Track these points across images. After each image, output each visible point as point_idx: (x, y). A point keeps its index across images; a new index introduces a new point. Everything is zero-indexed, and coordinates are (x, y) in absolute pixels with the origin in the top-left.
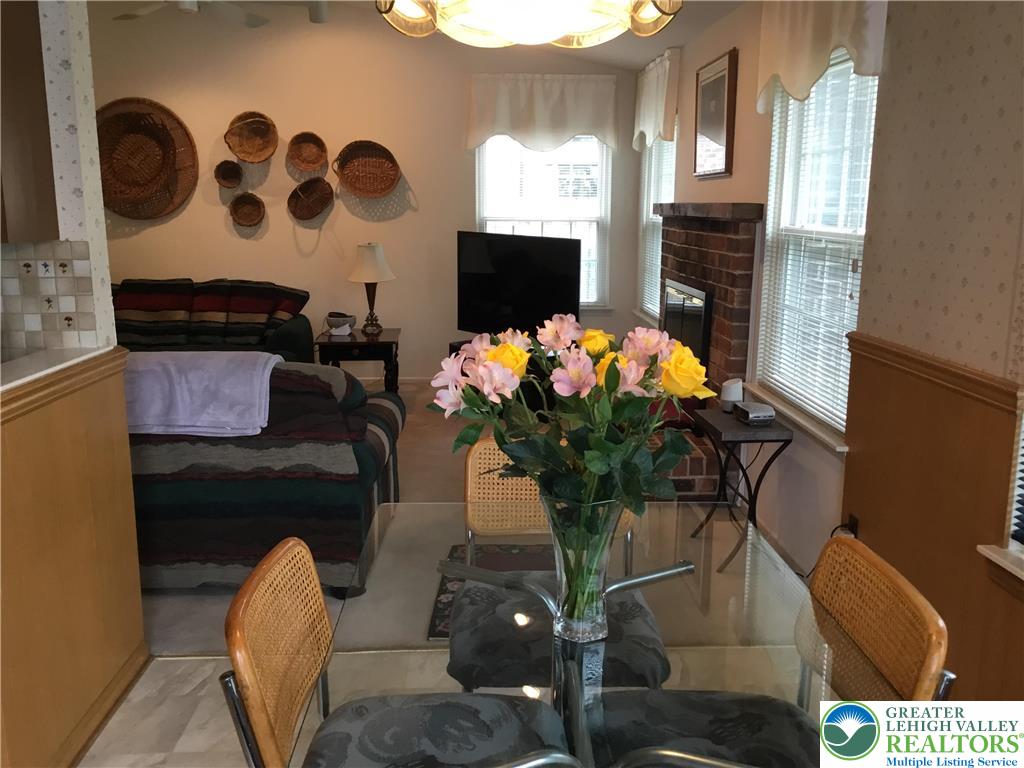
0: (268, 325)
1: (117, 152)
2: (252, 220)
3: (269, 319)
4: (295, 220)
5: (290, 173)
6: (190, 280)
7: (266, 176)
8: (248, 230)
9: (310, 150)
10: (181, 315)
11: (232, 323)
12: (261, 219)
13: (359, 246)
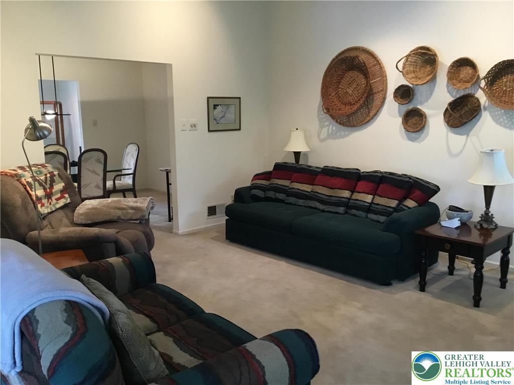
0: (396, 210)
1: (342, 83)
2: (417, 128)
3: (398, 205)
4: (448, 128)
5: (449, 92)
6: (358, 169)
7: (431, 94)
8: (414, 135)
9: (466, 71)
10: (346, 194)
11: (375, 204)
12: (424, 126)
13: (481, 152)
